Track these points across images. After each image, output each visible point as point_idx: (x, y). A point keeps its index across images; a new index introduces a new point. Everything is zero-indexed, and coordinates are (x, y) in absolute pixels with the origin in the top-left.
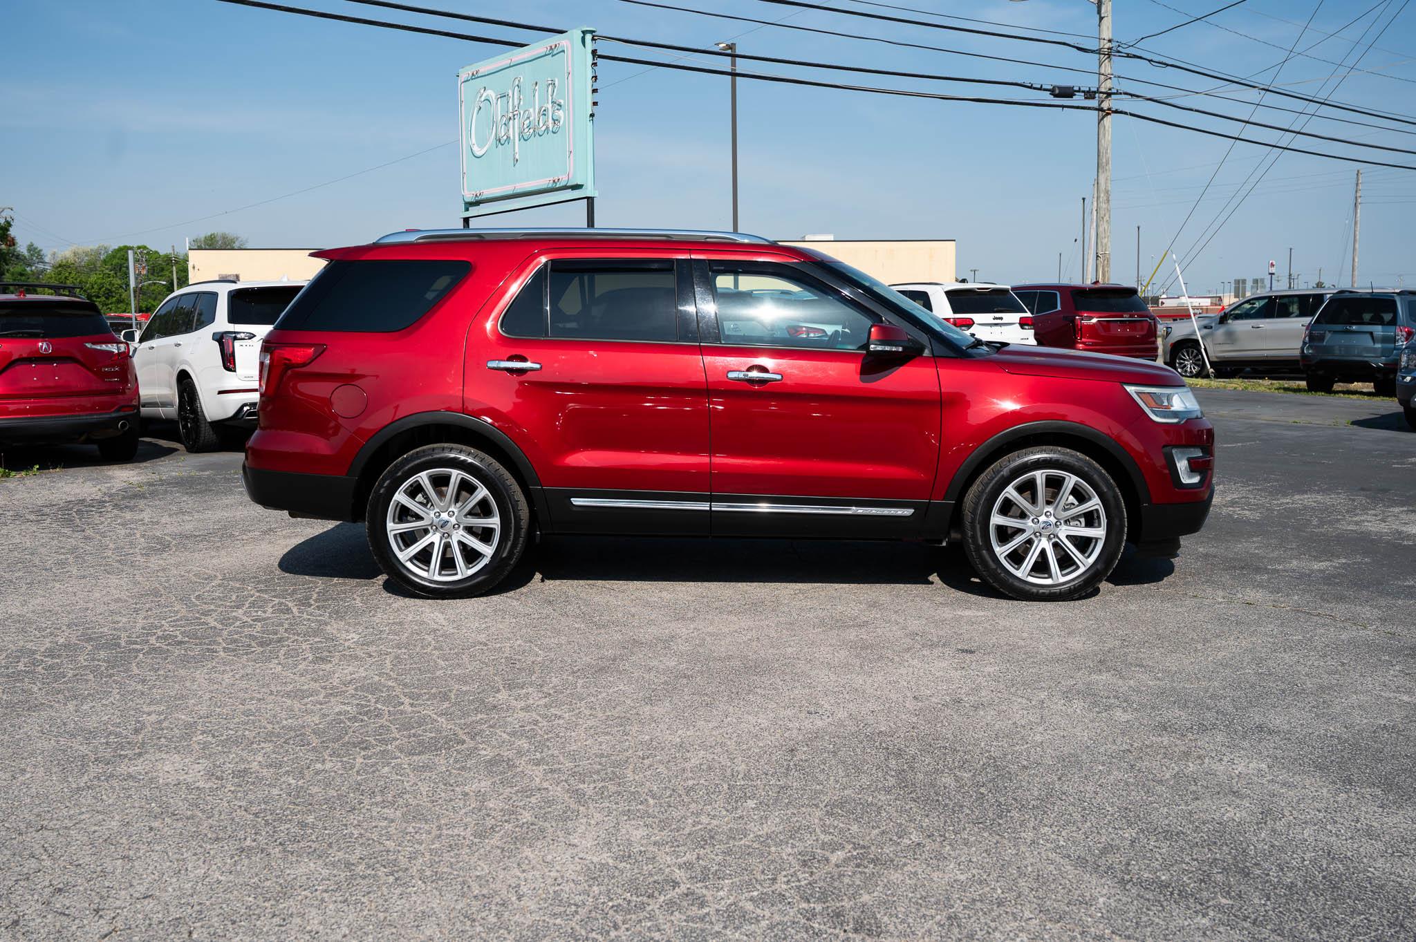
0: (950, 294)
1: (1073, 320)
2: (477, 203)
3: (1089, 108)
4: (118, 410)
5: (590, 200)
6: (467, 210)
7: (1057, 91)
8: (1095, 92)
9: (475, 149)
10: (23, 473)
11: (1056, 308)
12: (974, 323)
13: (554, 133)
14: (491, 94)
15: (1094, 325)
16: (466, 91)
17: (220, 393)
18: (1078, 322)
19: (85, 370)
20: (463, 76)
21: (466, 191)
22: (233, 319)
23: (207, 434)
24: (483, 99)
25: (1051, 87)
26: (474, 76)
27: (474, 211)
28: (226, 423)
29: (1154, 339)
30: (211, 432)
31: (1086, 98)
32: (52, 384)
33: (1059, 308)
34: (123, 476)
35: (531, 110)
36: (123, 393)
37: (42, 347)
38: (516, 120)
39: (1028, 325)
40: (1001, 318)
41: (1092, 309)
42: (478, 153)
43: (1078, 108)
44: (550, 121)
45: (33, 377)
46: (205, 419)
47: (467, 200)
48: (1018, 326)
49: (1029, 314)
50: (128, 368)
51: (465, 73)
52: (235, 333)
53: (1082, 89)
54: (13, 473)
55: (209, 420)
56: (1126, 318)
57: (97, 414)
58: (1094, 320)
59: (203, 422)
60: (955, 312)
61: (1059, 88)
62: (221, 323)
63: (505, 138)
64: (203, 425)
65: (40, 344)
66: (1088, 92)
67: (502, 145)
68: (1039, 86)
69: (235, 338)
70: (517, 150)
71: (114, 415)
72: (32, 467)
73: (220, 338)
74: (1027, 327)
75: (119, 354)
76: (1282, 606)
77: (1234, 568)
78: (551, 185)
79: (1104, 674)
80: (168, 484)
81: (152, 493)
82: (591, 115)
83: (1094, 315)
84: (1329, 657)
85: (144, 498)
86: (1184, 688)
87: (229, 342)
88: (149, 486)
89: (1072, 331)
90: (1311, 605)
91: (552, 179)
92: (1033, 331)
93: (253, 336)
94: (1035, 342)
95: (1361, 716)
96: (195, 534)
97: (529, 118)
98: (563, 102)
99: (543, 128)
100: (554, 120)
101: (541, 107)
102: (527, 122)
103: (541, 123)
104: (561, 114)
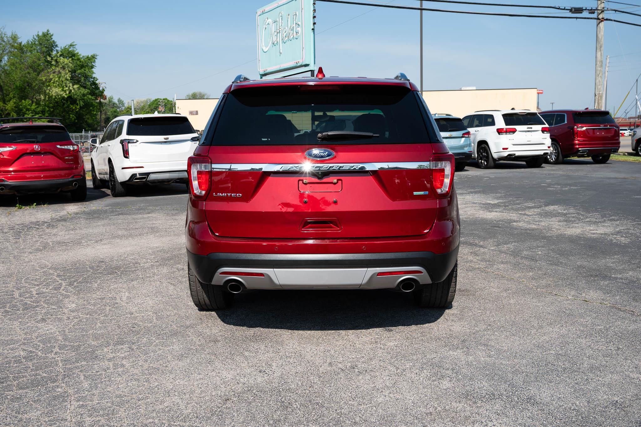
0: (504, 116)
1: (573, 128)
2: (265, 75)
3: (591, 18)
4: (73, 177)
5: (312, 72)
6: (261, 78)
7: (573, 10)
8: (594, 10)
9: (264, 48)
10: (28, 207)
11: (564, 122)
12: (516, 131)
13: (296, 39)
14: (270, 21)
15: (584, 131)
16: (259, 20)
17: (123, 168)
18: (575, 130)
19: (57, 158)
20: (259, 13)
21: (260, 70)
22: (129, 133)
23: (119, 188)
24: (267, 24)
25: (570, 8)
26: (263, 13)
28: (127, 183)
29: (617, 138)
30: (121, 187)
31: (589, 13)
32: (41, 165)
33: (566, 122)
34: (72, 208)
35: (287, 28)
36: (77, 168)
37: (35, 147)
38: (281, 34)
39: (546, 131)
40: (531, 128)
41: (584, 123)
42: (265, 50)
43: (585, 18)
44: (295, 33)
45: (31, 161)
46: (118, 181)
47: (261, 73)
48: (541, 132)
49: (547, 126)
50: (78, 158)
51: (259, 11)
52: (129, 140)
53: (587, 8)
54: (23, 207)
55: (119, 182)
56: (602, 127)
57: (62, 179)
58: (584, 128)
59: (117, 182)
60: (507, 124)
61: (575, 8)
62: (124, 136)
63: (276, 42)
64: (117, 184)
65: (35, 146)
66: (591, 10)
67: (275, 46)
68: (563, 8)
69: (129, 142)
70: (281, 48)
71: (70, 180)
72: (33, 204)
73: (122, 142)
74: (545, 132)
75: (73, 150)
76: (606, 303)
77: (591, 276)
78: (294, 65)
79: (458, 351)
80: (85, 213)
81: (72, 218)
82: (313, 29)
83: (584, 125)
84: (612, 343)
85: (66, 221)
86: (501, 363)
87: (127, 144)
88: (75, 214)
89: (572, 134)
90: (625, 303)
91: (295, 62)
92: (549, 134)
93: (137, 141)
94: (550, 140)
95: (605, 393)
96: (65, 241)
97: (286, 32)
98: (300, 23)
99: (292, 37)
100: (296, 32)
101: (291, 26)
102: (285, 34)
103: (291, 34)
104: (299, 29)
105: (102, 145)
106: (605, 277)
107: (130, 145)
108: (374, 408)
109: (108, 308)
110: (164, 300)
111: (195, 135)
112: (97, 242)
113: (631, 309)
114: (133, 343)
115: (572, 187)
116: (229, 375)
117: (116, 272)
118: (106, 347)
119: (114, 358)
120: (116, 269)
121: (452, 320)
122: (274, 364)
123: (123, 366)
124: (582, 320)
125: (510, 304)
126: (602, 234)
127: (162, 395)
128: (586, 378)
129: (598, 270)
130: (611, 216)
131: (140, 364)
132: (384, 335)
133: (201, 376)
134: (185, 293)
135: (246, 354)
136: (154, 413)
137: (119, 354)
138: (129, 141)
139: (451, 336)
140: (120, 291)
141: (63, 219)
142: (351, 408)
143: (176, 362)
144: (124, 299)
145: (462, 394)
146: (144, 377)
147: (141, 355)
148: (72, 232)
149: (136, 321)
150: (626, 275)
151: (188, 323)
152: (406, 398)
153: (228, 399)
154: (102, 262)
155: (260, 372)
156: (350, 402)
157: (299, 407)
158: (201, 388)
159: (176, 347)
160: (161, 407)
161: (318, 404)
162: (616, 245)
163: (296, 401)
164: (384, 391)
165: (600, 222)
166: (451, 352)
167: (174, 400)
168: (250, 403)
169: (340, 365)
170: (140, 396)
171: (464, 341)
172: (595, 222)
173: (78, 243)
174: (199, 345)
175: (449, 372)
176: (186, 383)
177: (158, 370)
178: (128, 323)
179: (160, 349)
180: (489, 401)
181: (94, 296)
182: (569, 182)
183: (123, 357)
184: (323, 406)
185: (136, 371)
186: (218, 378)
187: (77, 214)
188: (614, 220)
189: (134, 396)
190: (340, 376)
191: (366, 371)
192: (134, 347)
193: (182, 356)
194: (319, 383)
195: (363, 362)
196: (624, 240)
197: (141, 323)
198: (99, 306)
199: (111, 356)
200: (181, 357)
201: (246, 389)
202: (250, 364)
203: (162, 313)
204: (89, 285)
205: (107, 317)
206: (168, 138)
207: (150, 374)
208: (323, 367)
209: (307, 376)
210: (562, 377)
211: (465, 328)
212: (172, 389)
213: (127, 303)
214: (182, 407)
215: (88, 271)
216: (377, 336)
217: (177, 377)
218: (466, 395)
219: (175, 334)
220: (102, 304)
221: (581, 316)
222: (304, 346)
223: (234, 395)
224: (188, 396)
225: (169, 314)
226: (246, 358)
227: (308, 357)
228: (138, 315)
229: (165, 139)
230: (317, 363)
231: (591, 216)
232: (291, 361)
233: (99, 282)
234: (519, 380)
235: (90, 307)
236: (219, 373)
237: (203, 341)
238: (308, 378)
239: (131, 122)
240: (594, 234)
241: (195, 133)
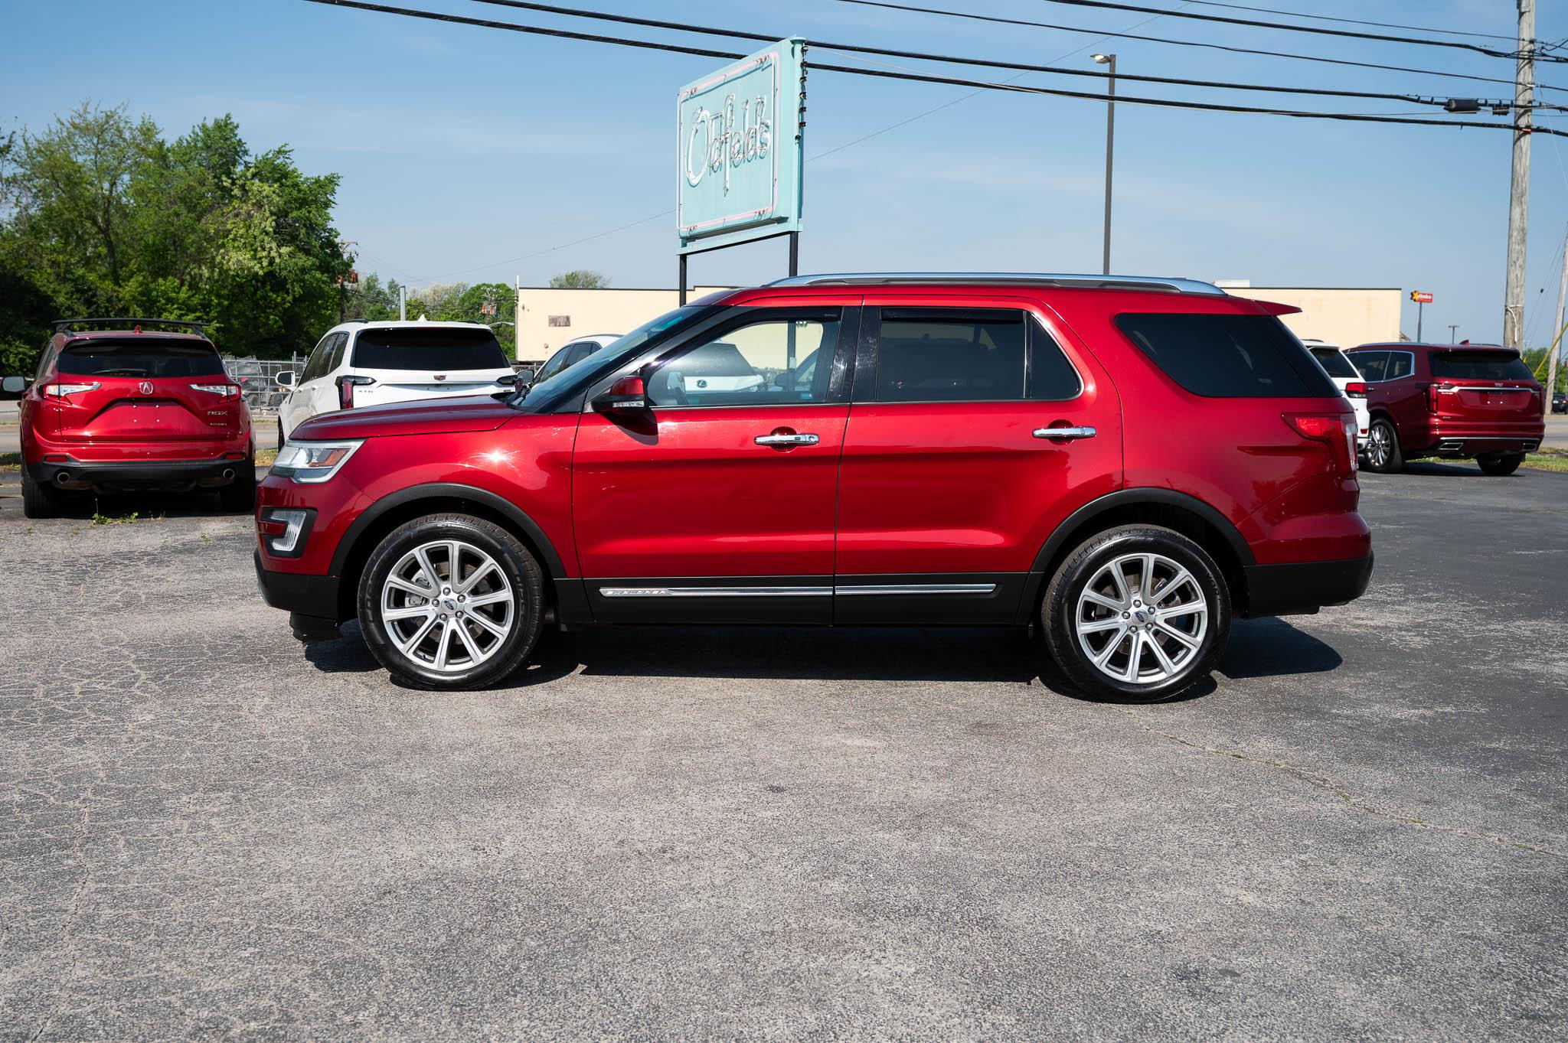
1: (1427, 389)
2: (692, 238)
3: (1499, 126)
4: (224, 458)
5: (794, 236)
6: (684, 245)
7: (1454, 106)
8: (1507, 106)
9: (691, 176)
10: (119, 522)
11: (1409, 372)
13: (761, 158)
14: (706, 114)
15: (1454, 395)
16: (685, 110)
18: (1433, 392)
19: (190, 414)
20: (684, 96)
21: (681, 226)
22: (355, 363)
24: (699, 120)
25: (1446, 101)
26: (693, 95)
27: (692, 247)
29: (1538, 415)
31: (1494, 113)
32: (152, 427)
33: (1412, 373)
34: (215, 527)
35: (742, 132)
36: (234, 437)
37: (143, 386)
38: (728, 144)
39: (1356, 392)
41: (1455, 375)
42: (694, 182)
43: (1483, 125)
44: (758, 144)
45: (132, 418)
47: (683, 235)
49: (1360, 380)
50: (239, 414)
51: (685, 91)
52: (354, 377)
53: (1489, 102)
54: (109, 520)
56: (1499, 386)
57: (198, 461)
58: (1456, 389)
61: (1456, 101)
62: (346, 369)
63: (717, 164)
65: (141, 384)
66: (1499, 106)
67: (715, 172)
68: (1430, 100)
69: (354, 384)
70: (727, 179)
71: (217, 462)
72: (130, 514)
73: (340, 382)
74: (1356, 395)
75: (228, 397)
76: (1279, 762)
77: (1286, 709)
78: (756, 218)
79: (899, 832)
80: (239, 538)
81: (208, 548)
82: (797, 137)
83: (1454, 383)
84: (1231, 834)
85: (192, 553)
86: (972, 858)
87: (351, 386)
88: (218, 540)
89: (1425, 402)
90: (1320, 763)
91: (758, 210)
92: (1366, 400)
93: (374, 381)
94: (1368, 415)
95: (1146, 918)
96: (176, 594)
97: (739, 141)
98: (770, 123)
99: (752, 152)
100: (762, 143)
101: (750, 129)
102: (737, 146)
103: (750, 147)
104: (768, 136)
105: (301, 388)
106: (1311, 714)
107: (356, 389)
108: (667, 919)
109: (216, 726)
110: (338, 715)
111: (509, 372)
112: (243, 597)
113: (1324, 777)
114: (244, 790)
115: (1383, 526)
116: (407, 853)
117: (260, 659)
118: (187, 794)
119: (197, 813)
120: (263, 652)
121: (923, 779)
122: (508, 838)
123: (208, 827)
124: (1200, 790)
125: (1068, 754)
126: (1376, 628)
127: (266, 879)
128: (1128, 890)
129: (1309, 699)
130: (1428, 590)
131: (244, 826)
132: (763, 798)
133: (355, 852)
134: (388, 704)
135: (463, 818)
136: (238, 907)
137: (207, 808)
138: (356, 381)
139: (901, 806)
140: (254, 695)
141: (189, 549)
142: (621, 917)
143: (317, 826)
144: (258, 709)
145: (857, 904)
146: (241, 849)
147: (252, 811)
148: (198, 576)
149: (266, 752)
150: (1366, 712)
151: (370, 759)
152: (739, 906)
153: (389, 892)
154: (240, 637)
155: (475, 849)
156: (624, 907)
157: (520, 910)
158: (345, 871)
159: (327, 800)
160: (254, 898)
161: (559, 907)
162: (1394, 652)
163: (519, 901)
164: (702, 891)
165: (1394, 603)
166: (880, 834)
167: (284, 888)
168: (429, 900)
169: (640, 846)
170: (222, 880)
171: (920, 816)
172: (1383, 602)
173: (201, 598)
174: (374, 799)
175: (853, 868)
176: (320, 862)
177: (275, 838)
178: (247, 753)
179: (294, 802)
180: (900, 919)
181: (197, 701)
182: (1386, 513)
183: (214, 813)
184: (567, 910)
185: (232, 839)
186: (386, 856)
187: (222, 538)
188: (1430, 600)
189: (211, 879)
190: (628, 864)
191: (688, 857)
192: (244, 797)
193: (333, 815)
194: (581, 873)
195: (689, 843)
196: (1415, 641)
197: (275, 755)
198: (201, 720)
199: (192, 809)
200: (327, 819)
201: (432, 877)
202: (462, 836)
203: (325, 739)
204: (194, 680)
205: (210, 740)
206: (443, 377)
207: (257, 844)
208: (603, 846)
209: (562, 860)
210: (1079, 887)
211: (940, 794)
212: (288, 871)
213: (261, 717)
214: (296, 900)
215: (203, 654)
216: (745, 800)
217: (307, 852)
218: (860, 909)
219: (334, 777)
220: (207, 717)
221: (1205, 784)
222: (587, 810)
223: (405, 885)
224: (314, 883)
225: (337, 742)
226: (459, 826)
227: (584, 829)
228: (275, 740)
229: (436, 378)
230: (595, 840)
231: (1381, 589)
232: (546, 834)
233: (217, 675)
234: (985, 887)
235: (182, 722)
236: (393, 848)
237: (385, 792)
238: (563, 863)
239: (363, 336)
240: (1360, 626)
241: (509, 367)
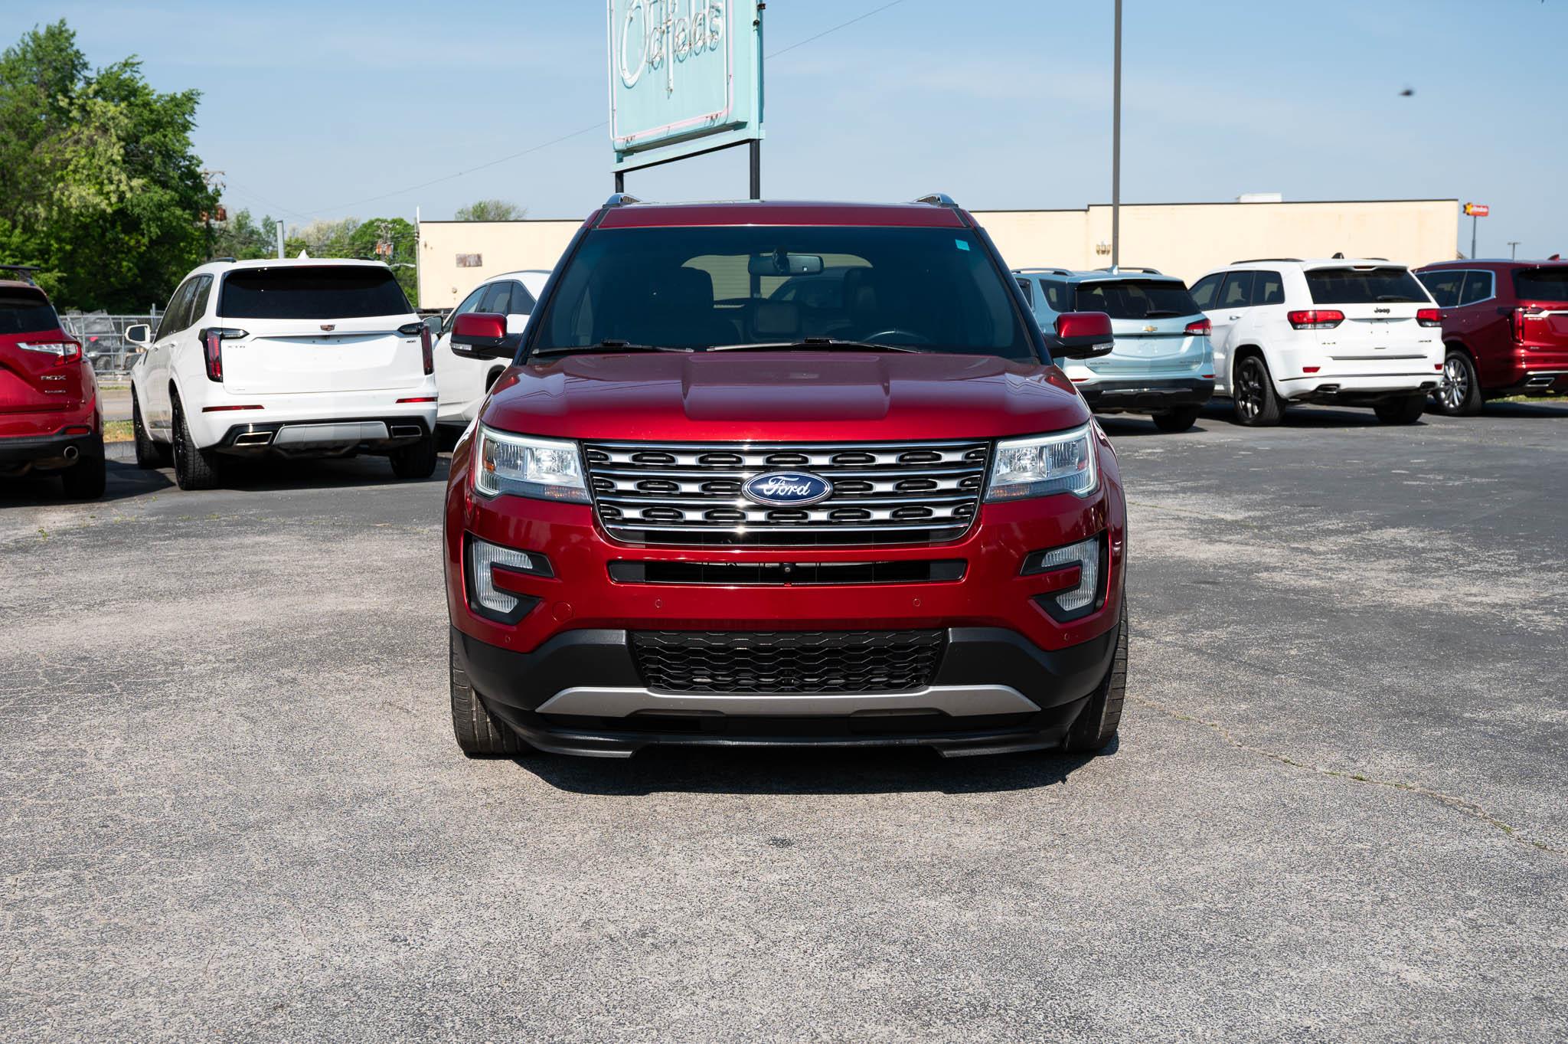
0: (1311, 275)
1: (1511, 314)
2: (630, 151)
4: (64, 433)
5: (754, 144)
6: (620, 160)
9: (627, 75)
11: (1489, 295)
12: (1344, 318)
13: (712, 50)
15: (1543, 320)
17: (206, 410)
18: (1518, 318)
19: (18, 379)
21: (616, 136)
22: (222, 312)
23: (197, 465)
24: (635, 7)
27: (630, 162)
28: (218, 450)
30: (202, 464)
33: (1493, 296)
34: (57, 518)
35: (687, 19)
36: (75, 407)
38: (670, 35)
39: (1430, 320)
40: (1387, 311)
41: (1545, 297)
42: (630, 83)
44: (708, 33)
46: (194, 446)
47: (618, 148)
48: (1415, 322)
49: (1433, 305)
50: (81, 378)
52: (222, 329)
55: (197, 447)
57: (32, 437)
58: (1545, 314)
59: (191, 449)
60: (1316, 301)
62: (211, 319)
63: (658, 59)
64: (191, 454)
67: (655, 69)
69: (222, 337)
70: (671, 77)
71: (56, 439)
73: (204, 336)
74: (1429, 324)
75: (65, 357)
76: (1412, 785)
77: (1406, 714)
78: (708, 124)
79: (946, 897)
80: (87, 532)
81: (46, 545)
82: (756, 23)
83: (1545, 306)
84: (1373, 886)
85: (27, 552)
86: (1046, 931)
87: (216, 341)
88: (59, 535)
89: (1508, 329)
90: (1463, 785)
91: (709, 114)
92: (1440, 329)
93: (247, 334)
94: (1443, 347)
95: (1287, 1008)
96: (5, 605)
97: (683, 30)
98: (721, 6)
99: (700, 43)
100: (712, 32)
101: (697, 15)
102: (682, 36)
103: (698, 37)
104: (720, 22)
105: (158, 345)
106: (1441, 717)
107: (224, 343)
108: (655, 1033)
109: (53, 777)
110: (211, 759)
111: (412, 318)
112: (89, 607)
113: (1474, 802)
114: (88, 866)
115: (1475, 480)
116: (303, 947)
117: (111, 686)
118: (13, 873)
119: (25, 900)
120: (115, 677)
121: (968, 822)
122: (437, 923)
123: (40, 920)
124: (1322, 826)
125: (1146, 783)
126: (1494, 606)
127: (116, 993)
128: (1255, 970)
129: (1433, 700)
130: (1545, 557)
131: (87, 917)
132: (765, 855)
133: (234, 950)
134: (275, 742)
135: (377, 895)
136: (78, 1036)
137: (39, 892)
138: (224, 334)
139: (945, 861)
140: (102, 735)
141: (23, 547)
142: (594, 1032)
143: (184, 913)
144: (107, 754)
145: (905, 1002)
146: (83, 949)
147: (98, 895)
148: (33, 581)
149: (117, 812)
150: (1507, 714)
151: (252, 817)
152: (749, 1010)
153: (282, 1006)
154: (85, 658)
155: (393, 940)
156: (596, 1018)
157: (457, 1028)
158: (222, 977)
159: (197, 877)
160: (100, 1021)
161: (510, 1019)
162: (1521, 634)
163: (457, 1013)
164: (698, 991)
165: (1508, 574)
166: (923, 901)
167: (140, 1005)
168: (335, 1016)
169: (611, 929)
170: (56, 996)
171: (970, 874)
172: (1495, 573)
173: (36, 609)
174: (259, 873)
175: (893, 950)
176: (189, 966)
177: (128, 933)
178: (92, 815)
179: (154, 881)
180: (964, 1023)
181: (30, 745)
182: (1475, 464)
183: (48, 899)
184: (522, 1026)
185: (70, 935)
186: (276, 954)
187: (65, 533)
188: (1550, 569)
189: (42, 994)
190: (597, 954)
191: (675, 942)
192: (87, 875)
193: (205, 898)
194: (536, 969)
195: (674, 922)
196: (1546, 622)
197: (129, 816)
198: (33, 771)
199: (19, 895)
200: (198, 903)
201: (338, 982)
202: (375, 922)
203: (194, 792)
204: (25, 718)
205: (44, 798)
206: (331, 327)
207: (104, 942)
208: (564, 930)
209: (510, 952)
210: (1191, 968)
211: (992, 842)
212: (145, 980)
213: (112, 765)
214: (156, 1022)
215: (37, 682)
216: (743, 858)
217: (171, 951)
218: (910, 1009)
219: (206, 844)
220: (41, 767)
221: (1326, 816)
222: (538, 879)
223: (302, 995)
224: (180, 996)
225: (209, 795)
226: (371, 907)
227: (536, 906)
228: (129, 795)
229: (324, 328)
230: (552, 922)
231: (1489, 557)
232: (486, 915)
233: (55, 709)
234: (1069, 973)
235: (8, 774)
236: (285, 941)
237: (274, 863)
238: (511, 956)
239: (231, 278)
240: (1473, 604)
241: (412, 312)
